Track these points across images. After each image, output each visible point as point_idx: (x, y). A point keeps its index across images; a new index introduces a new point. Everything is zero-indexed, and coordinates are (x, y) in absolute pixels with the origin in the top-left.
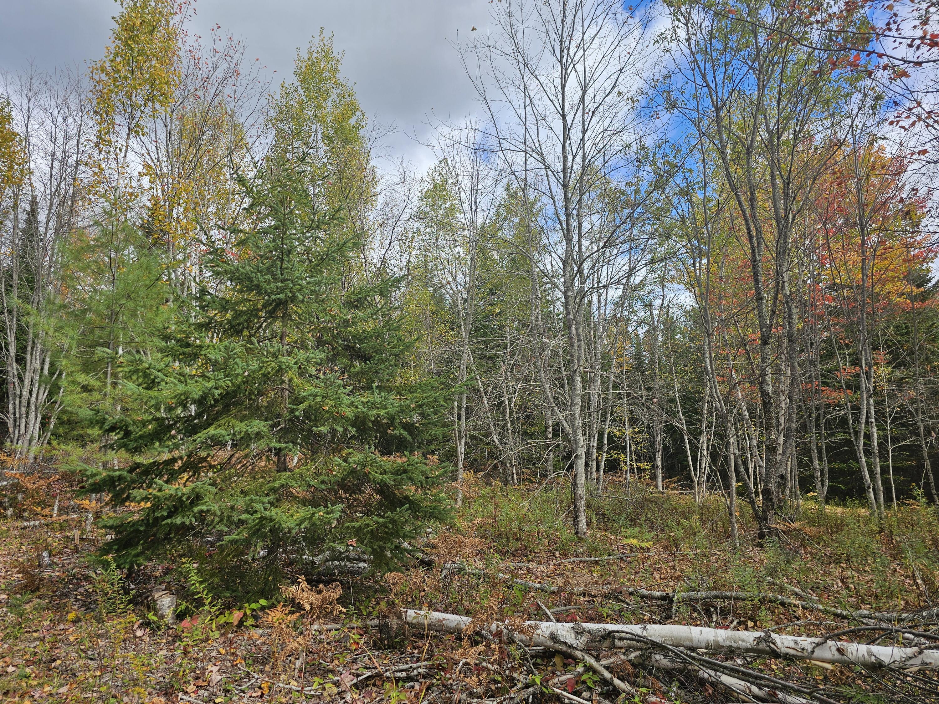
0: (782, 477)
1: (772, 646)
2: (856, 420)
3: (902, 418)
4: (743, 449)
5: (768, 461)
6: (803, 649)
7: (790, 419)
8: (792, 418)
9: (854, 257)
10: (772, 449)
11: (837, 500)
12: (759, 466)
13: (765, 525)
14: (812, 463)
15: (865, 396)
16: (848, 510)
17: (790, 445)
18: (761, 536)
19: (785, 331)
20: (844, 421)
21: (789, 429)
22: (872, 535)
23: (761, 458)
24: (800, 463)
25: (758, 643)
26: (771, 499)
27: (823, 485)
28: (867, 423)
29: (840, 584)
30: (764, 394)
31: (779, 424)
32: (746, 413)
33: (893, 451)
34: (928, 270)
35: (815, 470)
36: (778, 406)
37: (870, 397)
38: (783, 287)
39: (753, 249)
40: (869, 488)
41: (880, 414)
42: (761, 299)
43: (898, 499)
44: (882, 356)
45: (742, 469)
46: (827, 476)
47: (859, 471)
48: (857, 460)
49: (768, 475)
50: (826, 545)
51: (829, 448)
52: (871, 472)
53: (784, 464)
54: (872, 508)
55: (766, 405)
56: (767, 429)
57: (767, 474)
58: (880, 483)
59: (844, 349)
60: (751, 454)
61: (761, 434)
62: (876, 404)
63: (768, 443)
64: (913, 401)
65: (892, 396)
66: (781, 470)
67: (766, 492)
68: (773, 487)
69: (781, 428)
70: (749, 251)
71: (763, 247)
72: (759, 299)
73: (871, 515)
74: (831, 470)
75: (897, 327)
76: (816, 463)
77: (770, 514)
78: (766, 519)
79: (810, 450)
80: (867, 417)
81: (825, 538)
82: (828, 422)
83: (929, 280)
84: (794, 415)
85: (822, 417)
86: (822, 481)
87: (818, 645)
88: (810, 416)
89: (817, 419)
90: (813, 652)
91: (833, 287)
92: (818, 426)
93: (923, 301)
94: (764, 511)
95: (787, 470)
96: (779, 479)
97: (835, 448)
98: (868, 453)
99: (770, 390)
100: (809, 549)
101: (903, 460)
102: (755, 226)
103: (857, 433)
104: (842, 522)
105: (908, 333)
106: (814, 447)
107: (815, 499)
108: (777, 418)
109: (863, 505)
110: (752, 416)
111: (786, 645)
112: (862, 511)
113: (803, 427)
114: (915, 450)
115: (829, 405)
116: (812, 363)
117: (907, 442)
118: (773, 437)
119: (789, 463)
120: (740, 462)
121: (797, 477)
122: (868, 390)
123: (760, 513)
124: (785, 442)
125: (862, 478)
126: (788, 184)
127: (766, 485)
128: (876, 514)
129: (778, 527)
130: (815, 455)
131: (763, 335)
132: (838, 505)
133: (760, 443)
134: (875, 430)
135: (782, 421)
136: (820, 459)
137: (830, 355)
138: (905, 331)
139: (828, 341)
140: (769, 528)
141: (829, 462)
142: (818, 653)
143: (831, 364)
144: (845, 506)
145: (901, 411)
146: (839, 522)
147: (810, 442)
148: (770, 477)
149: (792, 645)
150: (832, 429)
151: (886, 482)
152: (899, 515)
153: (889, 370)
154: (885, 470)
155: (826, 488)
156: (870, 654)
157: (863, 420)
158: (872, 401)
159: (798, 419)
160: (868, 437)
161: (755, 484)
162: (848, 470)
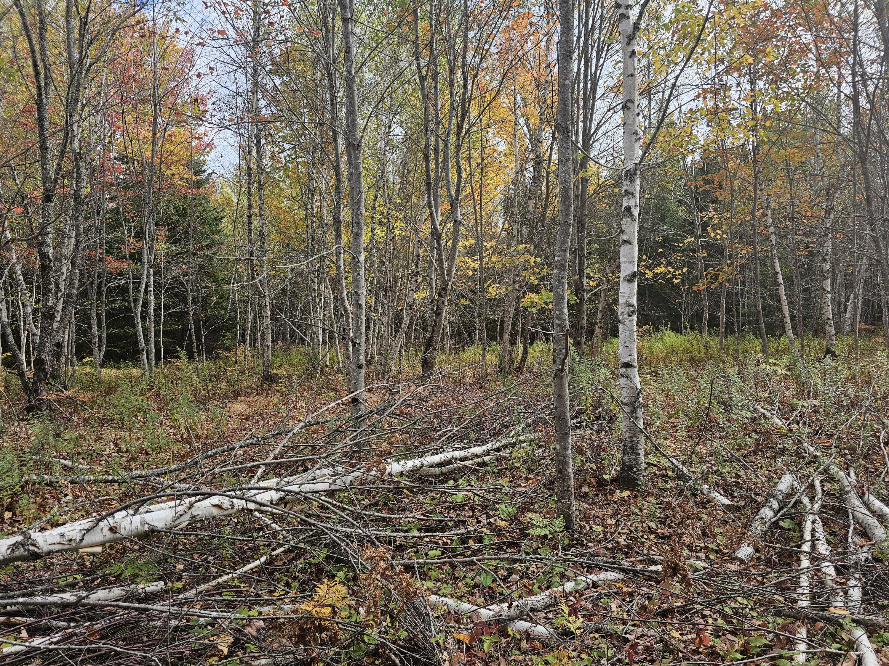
0: (59, 345)
1: (32, 548)
2: (136, 289)
3: (173, 288)
4: (13, 316)
5: (43, 329)
6: (70, 540)
7: (71, 285)
8: (74, 284)
9: (146, 132)
10: (49, 316)
11: (112, 363)
12: (33, 335)
13: (34, 398)
14: (91, 329)
15: (146, 266)
16: (121, 371)
17: (70, 312)
18: (30, 409)
19: (72, 192)
20: (124, 289)
21: (69, 295)
22: (143, 392)
23: (36, 326)
24: (79, 329)
25: (13, 551)
26: (44, 370)
27: (100, 350)
28: (146, 292)
29: (112, 447)
30: (44, 256)
31: (58, 289)
32: (21, 278)
33: (164, 317)
34: (204, 162)
35: (94, 336)
36: (58, 270)
37: (151, 267)
38: (73, 140)
39: (39, 87)
40: (143, 350)
41: (157, 284)
42: (46, 149)
43: (165, 358)
44: (162, 232)
45: (11, 339)
46: (105, 341)
47: (136, 335)
48: (134, 325)
49: (42, 344)
50: (100, 407)
51: (108, 315)
52: (146, 336)
53: (61, 332)
54: (144, 368)
55: (45, 268)
56: (44, 295)
57: (40, 343)
58: (153, 345)
59: (129, 222)
60: (25, 322)
61: (38, 301)
62: (155, 274)
63: (44, 310)
64: (185, 274)
65: (168, 269)
66: (59, 338)
67: (39, 363)
68: (46, 357)
69: (60, 294)
70: (34, 91)
71: (51, 88)
72: (44, 148)
73: (143, 374)
74: (108, 336)
75: (176, 208)
76: (95, 329)
77: (42, 386)
78: (36, 390)
79: (89, 317)
80: (147, 287)
81: (99, 402)
82: (109, 290)
83: (204, 171)
84: (76, 281)
85: (104, 285)
86: (100, 347)
87: (88, 530)
88: (92, 283)
89: (99, 286)
90: (82, 540)
91: (123, 158)
92: (99, 294)
93: (198, 188)
94: (35, 383)
95: (64, 338)
96: (55, 348)
97: (114, 315)
98: (143, 319)
99: (50, 252)
100: (82, 415)
101: (171, 324)
102: (43, 60)
103: (136, 301)
104: (116, 384)
105: (184, 215)
106: (94, 314)
107: (91, 364)
108: (57, 285)
109: (135, 366)
110: (28, 281)
111: (50, 542)
112: (135, 372)
113: (84, 295)
114: (182, 316)
115: (110, 273)
116: (98, 230)
117: (177, 309)
118: (50, 304)
119: (67, 331)
120: (9, 330)
121: (74, 344)
122: (149, 261)
123: (31, 385)
124: (63, 309)
125: (137, 341)
126: (86, 24)
127: (39, 354)
128: (147, 373)
129: (49, 397)
130: (94, 322)
131: (46, 191)
132: (112, 367)
133: (35, 311)
134: (152, 298)
135: (62, 286)
136: (99, 326)
137: (115, 225)
138: (182, 212)
139: (115, 211)
140: (40, 400)
141: (108, 329)
142: (89, 539)
143: (116, 235)
144: (119, 368)
145: (174, 282)
146: (113, 384)
147: (91, 309)
148: (44, 346)
149: (58, 539)
150: (113, 297)
151: (157, 344)
152: (165, 372)
153: (167, 245)
154: (157, 334)
155: (103, 353)
156: (143, 523)
157: (143, 290)
158: (152, 271)
159: (80, 286)
160: (145, 305)
161: (27, 353)
162: (124, 335)
